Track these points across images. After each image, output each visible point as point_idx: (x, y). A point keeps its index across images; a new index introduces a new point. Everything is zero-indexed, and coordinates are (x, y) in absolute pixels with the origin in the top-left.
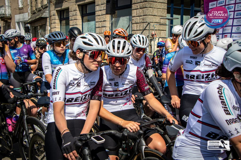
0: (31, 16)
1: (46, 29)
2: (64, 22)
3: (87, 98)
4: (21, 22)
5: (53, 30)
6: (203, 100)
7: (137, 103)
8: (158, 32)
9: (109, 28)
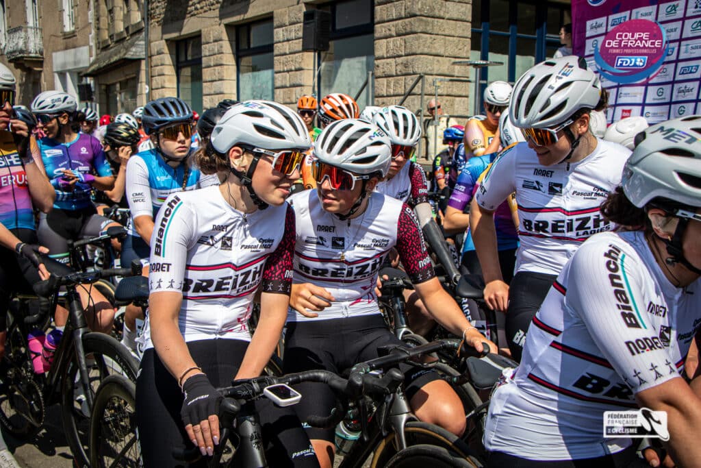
0: (97, 55)
1: (139, 92)
2: (187, 72)
3: (250, 283)
4: (70, 71)
5: (157, 95)
6: (566, 287)
7: (386, 296)
8: (447, 101)
9: (311, 88)
